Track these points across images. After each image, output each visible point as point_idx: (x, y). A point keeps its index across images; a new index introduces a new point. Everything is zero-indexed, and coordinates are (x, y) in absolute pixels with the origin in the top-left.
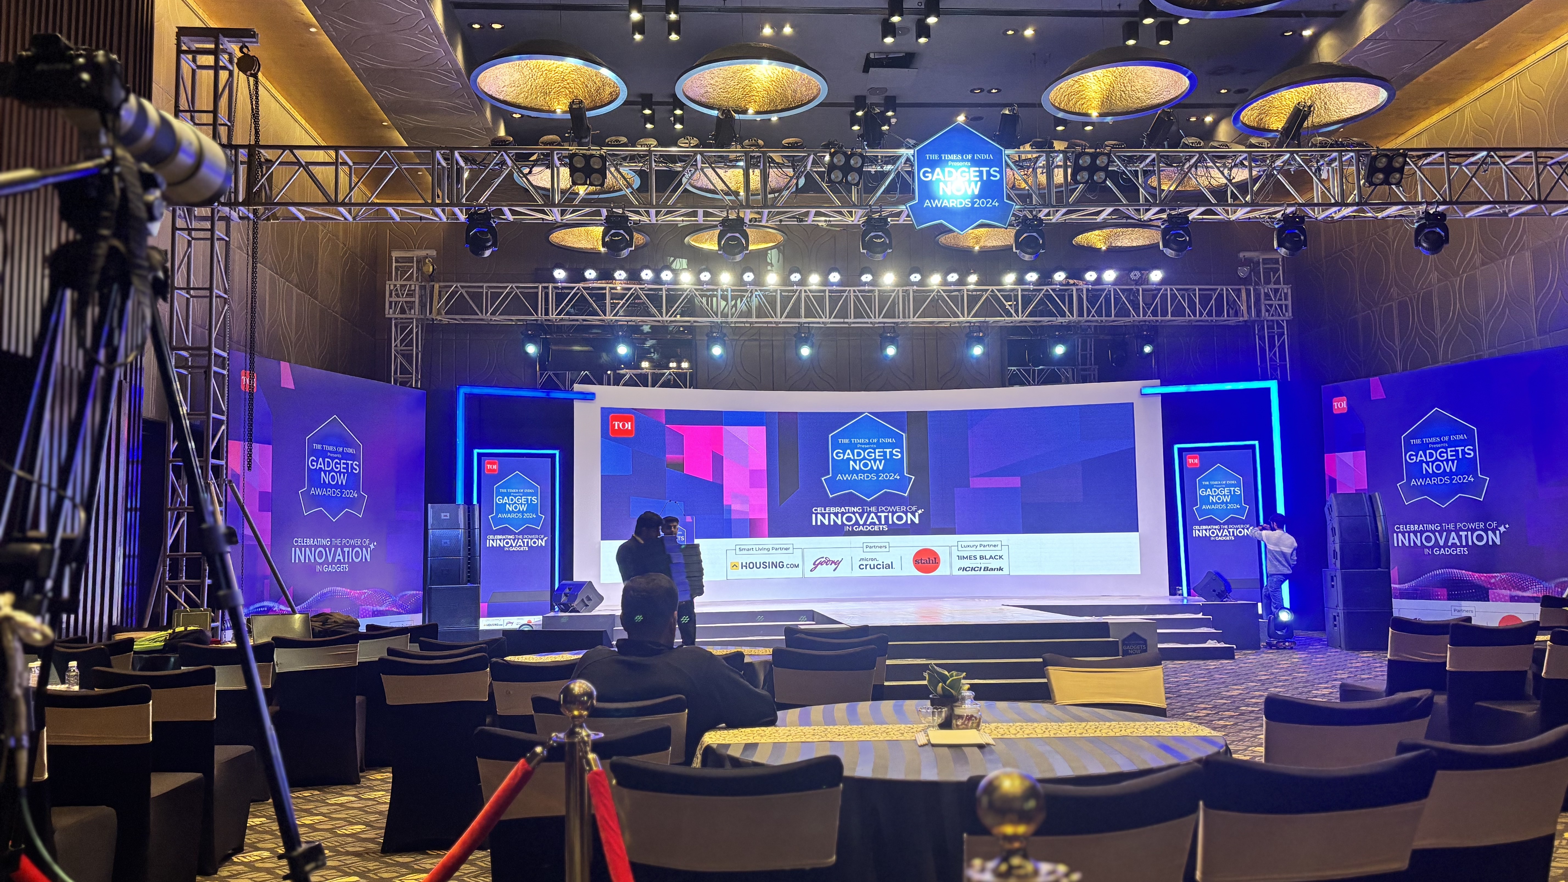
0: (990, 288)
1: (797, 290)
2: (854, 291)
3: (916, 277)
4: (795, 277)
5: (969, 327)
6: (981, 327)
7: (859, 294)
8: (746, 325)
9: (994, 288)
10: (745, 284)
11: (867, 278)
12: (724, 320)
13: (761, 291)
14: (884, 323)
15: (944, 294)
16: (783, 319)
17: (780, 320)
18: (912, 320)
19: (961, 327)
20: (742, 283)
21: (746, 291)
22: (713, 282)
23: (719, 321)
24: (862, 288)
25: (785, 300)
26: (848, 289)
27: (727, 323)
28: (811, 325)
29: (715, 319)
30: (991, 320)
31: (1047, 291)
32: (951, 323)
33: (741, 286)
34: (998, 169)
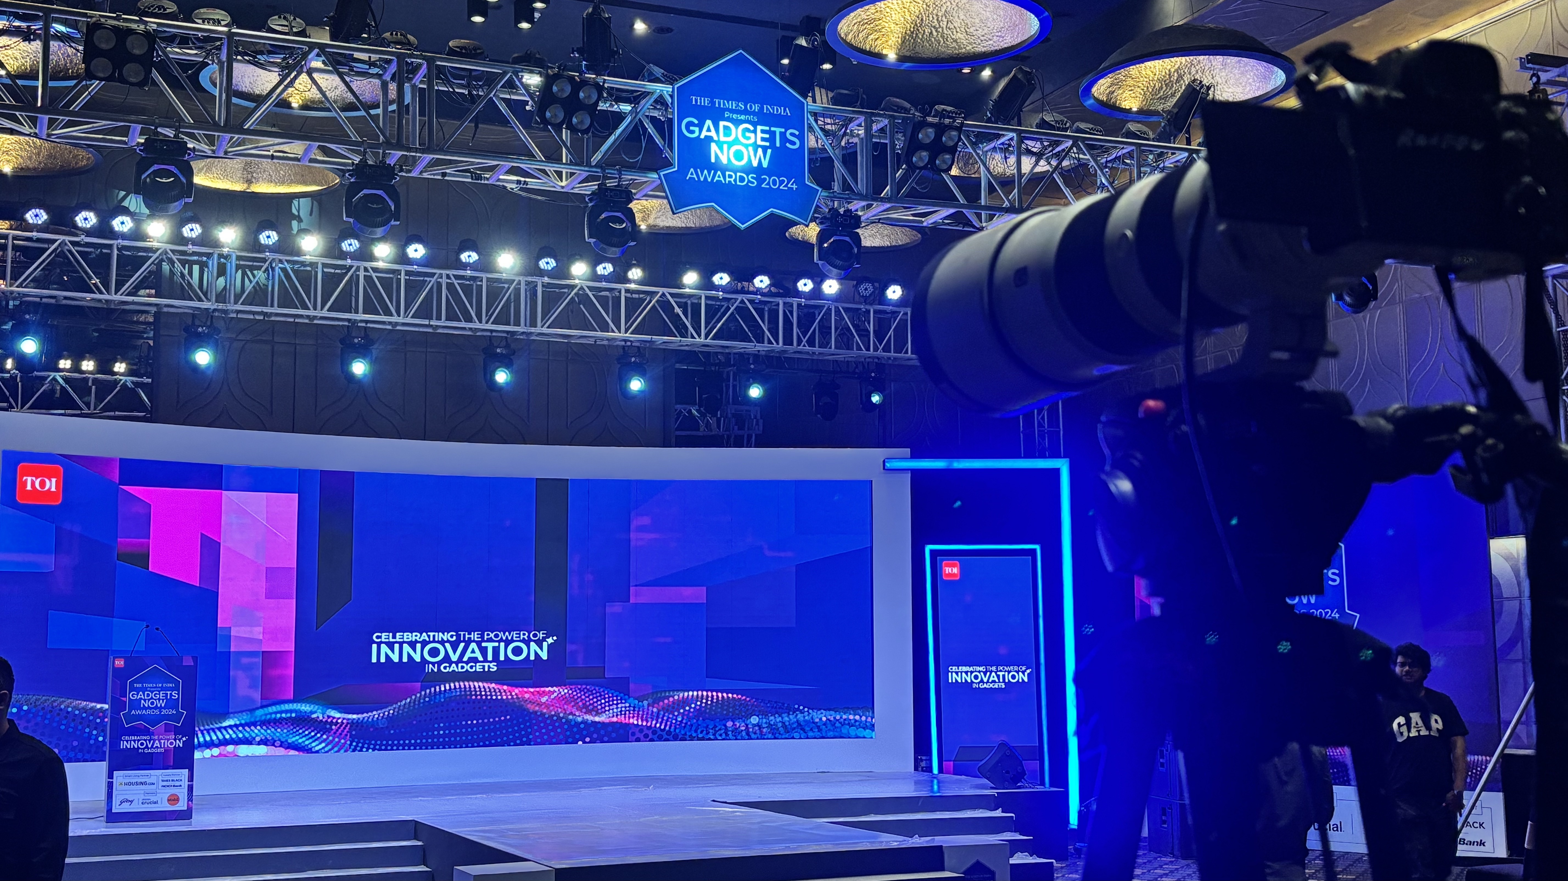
0: (661, 290)
1: (351, 267)
2: (448, 277)
3: (547, 264)
4: (350, 245)
5: (624, 347)
6: (640, 350)
7: (456, 282)
8: (258, 317)
9: (666, 290)
10: (261, 248)
11: (469, 257)
12: (221, 306)
13: (288, 261)
14: (492, 331)
15: (590, 294)
16: (325, 313)
17: (321, 313)
18: (538, 330)
19: (610, 347)
20: (258, 247)
21: (264, 260)
22: (203, 240)
23: (213, 307)
24: (461, 273)
25: (331, 281)
26: (438, 271)
27: (225, 312)
28: (369, 325)
29: (205, 305)
30: (659, 339)
31: (742, 302)
32: (596, 339)
33: (252, 252)
34: (797, 133)
